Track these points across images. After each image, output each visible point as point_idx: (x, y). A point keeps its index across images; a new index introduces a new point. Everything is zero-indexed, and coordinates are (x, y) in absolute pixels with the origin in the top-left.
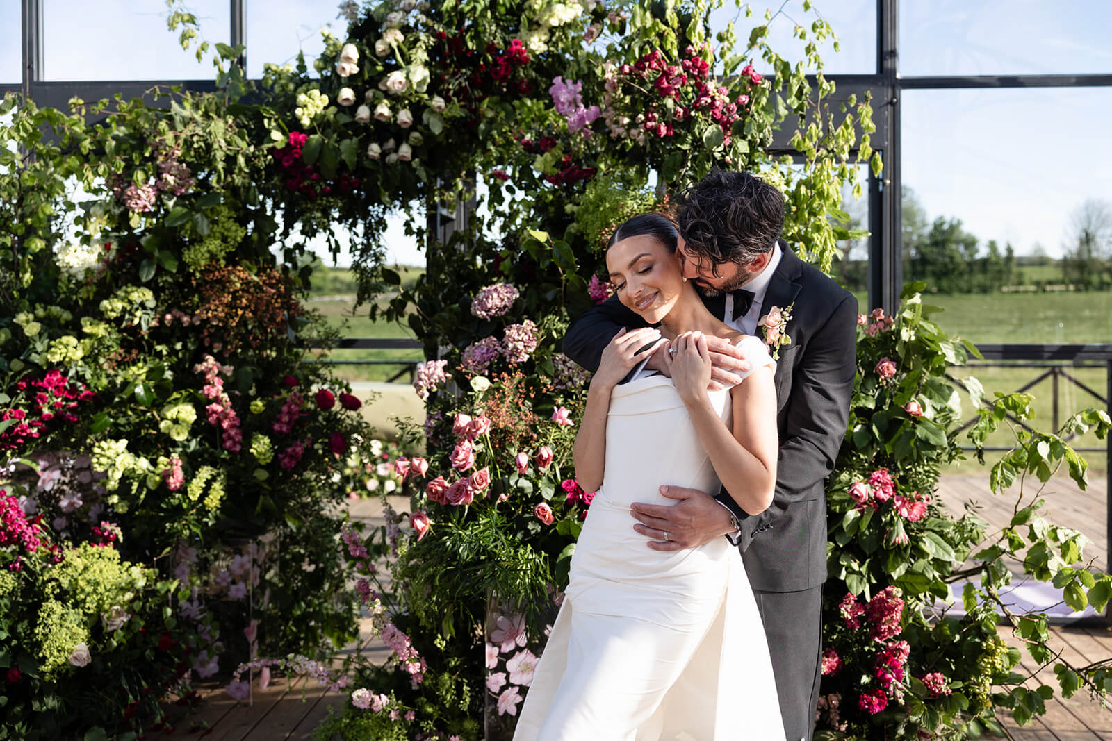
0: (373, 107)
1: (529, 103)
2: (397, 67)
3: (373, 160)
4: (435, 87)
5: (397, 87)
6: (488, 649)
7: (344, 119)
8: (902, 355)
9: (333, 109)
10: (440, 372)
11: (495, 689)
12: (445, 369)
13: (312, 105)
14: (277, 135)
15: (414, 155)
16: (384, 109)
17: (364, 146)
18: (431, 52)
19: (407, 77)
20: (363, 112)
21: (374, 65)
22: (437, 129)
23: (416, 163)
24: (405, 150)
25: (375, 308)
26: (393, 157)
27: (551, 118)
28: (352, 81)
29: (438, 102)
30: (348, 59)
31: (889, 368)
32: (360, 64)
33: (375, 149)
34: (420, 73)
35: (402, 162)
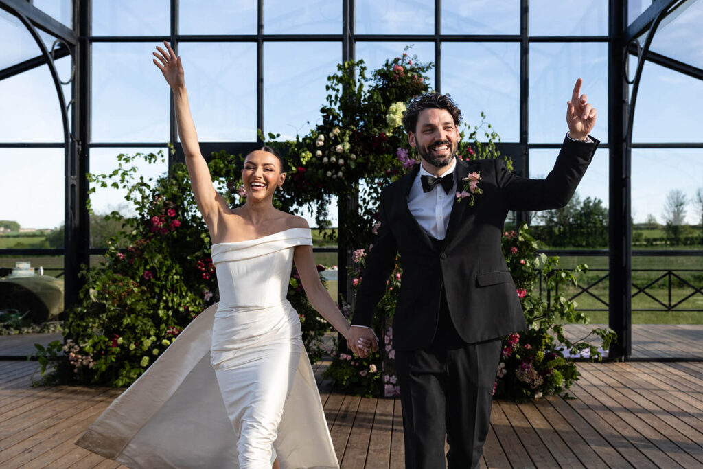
0: (329, 158)
1: (386, 156)
2: (339, 143)
3: (328, 177)
4: (352, 150)
5: (340, 151)
6: (386, 337)
7: (318, 162)
8: (519, 245)
9: (314, 159)
10: (363, 253)
11: (388, 350)
12: (364, 252)
13: (306, 156)
14: (294, 168)
15: (343, 176)
16: (333, 159)
17: (325, 173)
18: (350, 137)
19: (343, 147)
20: (326, 160)
21: (329, 142)
22: (353, 166)
23: (343, 178)
24: (340, 174)
25: (325, 234)
26: (335, 176)
27: (395, 162)
28: (321, 148)
29: (354, 156)
30: (321, 140)
31: (515, 250)
32: (324, 142)
33: (329, 174)
34: (348, 146)
35: (339, 178)
